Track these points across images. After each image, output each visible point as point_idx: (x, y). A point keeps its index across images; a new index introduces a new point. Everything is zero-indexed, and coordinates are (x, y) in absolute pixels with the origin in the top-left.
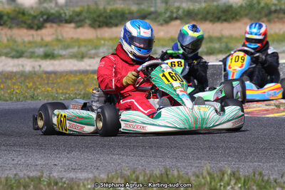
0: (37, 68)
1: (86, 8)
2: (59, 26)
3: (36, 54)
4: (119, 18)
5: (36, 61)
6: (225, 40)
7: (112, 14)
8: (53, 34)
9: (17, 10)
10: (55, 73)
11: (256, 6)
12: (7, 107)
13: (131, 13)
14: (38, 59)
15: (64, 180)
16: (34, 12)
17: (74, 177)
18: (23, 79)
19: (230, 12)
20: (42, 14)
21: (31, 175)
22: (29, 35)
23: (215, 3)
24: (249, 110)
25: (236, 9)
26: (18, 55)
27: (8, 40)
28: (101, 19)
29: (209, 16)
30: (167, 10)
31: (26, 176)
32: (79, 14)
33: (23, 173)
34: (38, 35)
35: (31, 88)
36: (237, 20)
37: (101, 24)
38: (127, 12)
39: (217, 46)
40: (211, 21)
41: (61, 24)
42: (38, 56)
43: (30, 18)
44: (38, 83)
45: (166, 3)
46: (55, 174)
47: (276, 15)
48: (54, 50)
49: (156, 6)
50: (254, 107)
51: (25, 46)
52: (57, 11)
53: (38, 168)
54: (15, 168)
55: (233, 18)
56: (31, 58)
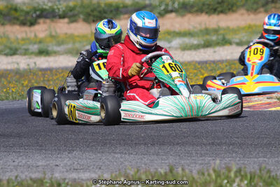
0: (32, 66)
1: (79, 2)
2: (52, 21)
3: (30, 51)
4: (114, 12)
5: (30, 58)
6: (222, 32)
7: (106, 8)
8: (46, 30)
9: (10, 6)
10: (50, 70)
12: (4, 107)
13: (125, 7)
14: (33, 56)
15: (67, 181)
16: (27, 8)
17: (77, 177)
18: (18, 76)
19: (225, 5)
20: (35, 10)
21: (33, 176)
22: (22, 32)
26: (12, 52)
28: (95, 13)
29: (204, 8)
30: (161, 3)
31: (28, 179)
32: (72, 9)
33: (25, 175)
34: (31, 32)
35: (27, 86)
36: (234, 11)
37: (95, 19)
38: (121, 5)
39: (214, 38)
40: (207, 13)
41: (55, 20)
42: (32, 53)
43: (23, 14)
44: (33, 81)
46: (57, 175)
47: (273, 5)
48: (48, 46)
50: (256, 101)
51: (18, 43)
52: (50, 7)
53: (40, 169)
54: (17, 170)
55: (229, 9)
56: (25, 54)
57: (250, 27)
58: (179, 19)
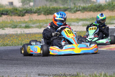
0: (23, 32)
1: (42, 7)
2: (31, 14)
3: (22, 26)
4: (56, 11)
5: (22, 29)
7: (52, 9)
8: (28, 18)
9: (14, 8)
10: (30, 34)
11: (111, 5)
12: (11, 49)
13: (60, 9)
14: (23, 28)
16: (21, 9)
18: (17, 36)
19: (101, 8)
20: (24, 10)
21: (22, 76)
22: (19, 19)
23: (95, 4)
24: (110, 48)
25: (103, 6)
26: (15, 27)
27: (10, 21)
28: (48, 11)
29: (92, 9)
30: (75, 7)
32: (39, 10)
33: (19, 76)
34: (22, 19)
35: (20, 40)
36: (104, 11)
37: (48, 13)
38: (58, 8)
40: (93, 11)
41: (32, 14)
43: (19, 11)
44: (23, 38)
45: (75, 4)
46: (32, 76)
48: (29, 25)
49: (70, 6)
50: (112, 47)
51: (17, 23)
53: (25, 73)
54: (16, 74)
55: (102, 10)
56: (20, 28)
57: (110, 17)
58: (82, 14)
